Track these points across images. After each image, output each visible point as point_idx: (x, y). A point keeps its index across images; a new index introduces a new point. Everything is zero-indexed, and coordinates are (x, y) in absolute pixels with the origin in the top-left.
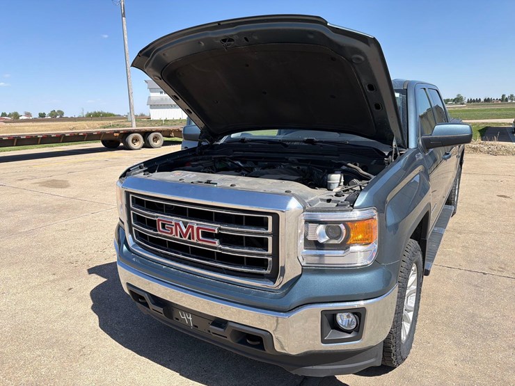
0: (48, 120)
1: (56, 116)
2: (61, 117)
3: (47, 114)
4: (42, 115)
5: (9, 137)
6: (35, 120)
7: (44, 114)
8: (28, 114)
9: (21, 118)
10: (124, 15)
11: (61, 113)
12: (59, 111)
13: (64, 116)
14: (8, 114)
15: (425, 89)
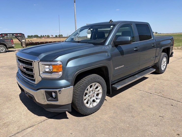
0: (58, 38)
2: (62, 37)
3: (58, 36)
4: (56, 36)
5: (35, 42)
6: (54, 38)
8: (52, 36)
9: (50, 37)
10: (75, 2)
11: (62, 35)
12: (61, 35)
13: (63, 36)
14: (46, 36)
15: (131, 24)
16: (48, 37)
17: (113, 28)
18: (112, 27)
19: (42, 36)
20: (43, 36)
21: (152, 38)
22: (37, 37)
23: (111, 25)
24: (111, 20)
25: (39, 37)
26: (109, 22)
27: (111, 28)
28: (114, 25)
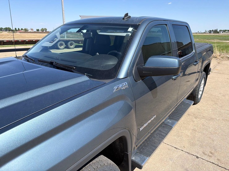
0: (40, 33)
1: (43, 31)
3: (40, 30)
4: (38, 30)
6: (35, 32)
7: (39, 29)
8: (32, 30)
9: (29, 31)
11: (46, 30)
14: (23, 29)
15: (166, 25)
16: (26, 31)
17: (134, 34)
18: (130, 29)
19: (17, 29)
20: (19, 29)
21: (194, 51)
22: (10, 31)
23: (129, 26)
24: (128, 13)
25: (12, 31)
26: (123, 19)
27: (130, 32)
28: (136, 27)
